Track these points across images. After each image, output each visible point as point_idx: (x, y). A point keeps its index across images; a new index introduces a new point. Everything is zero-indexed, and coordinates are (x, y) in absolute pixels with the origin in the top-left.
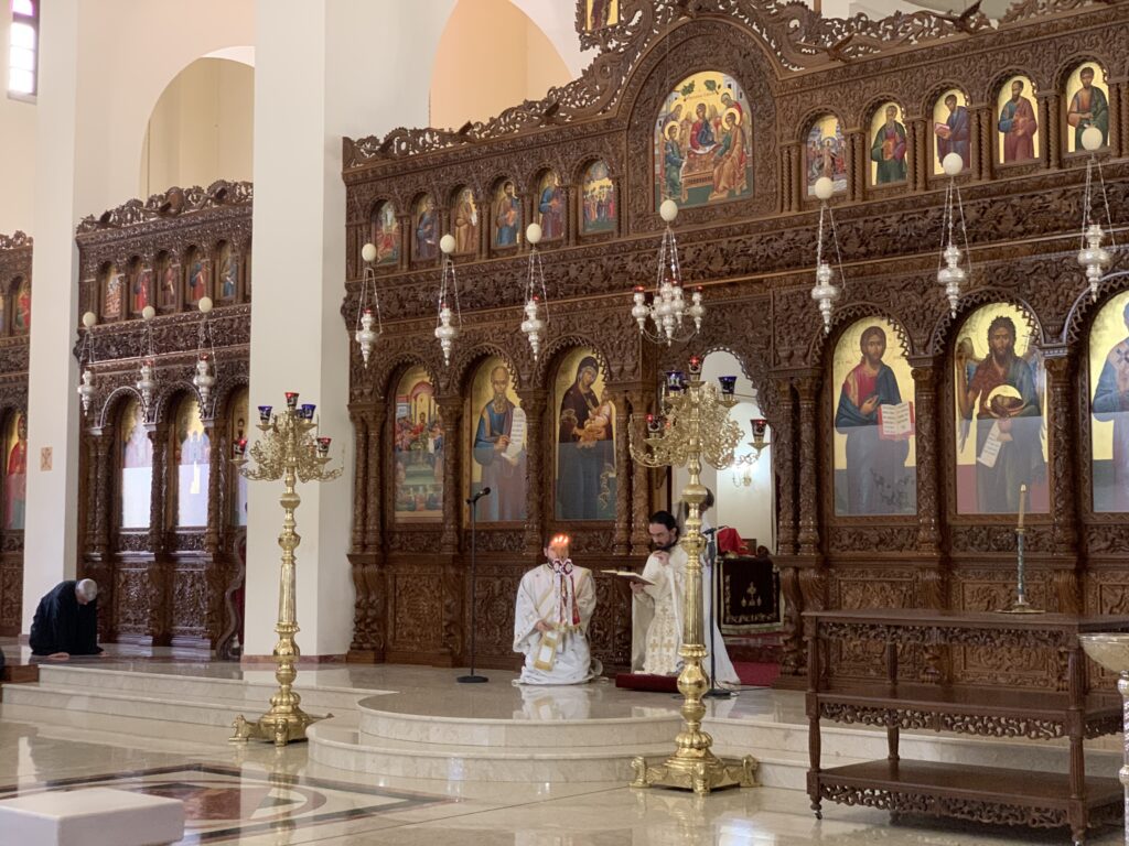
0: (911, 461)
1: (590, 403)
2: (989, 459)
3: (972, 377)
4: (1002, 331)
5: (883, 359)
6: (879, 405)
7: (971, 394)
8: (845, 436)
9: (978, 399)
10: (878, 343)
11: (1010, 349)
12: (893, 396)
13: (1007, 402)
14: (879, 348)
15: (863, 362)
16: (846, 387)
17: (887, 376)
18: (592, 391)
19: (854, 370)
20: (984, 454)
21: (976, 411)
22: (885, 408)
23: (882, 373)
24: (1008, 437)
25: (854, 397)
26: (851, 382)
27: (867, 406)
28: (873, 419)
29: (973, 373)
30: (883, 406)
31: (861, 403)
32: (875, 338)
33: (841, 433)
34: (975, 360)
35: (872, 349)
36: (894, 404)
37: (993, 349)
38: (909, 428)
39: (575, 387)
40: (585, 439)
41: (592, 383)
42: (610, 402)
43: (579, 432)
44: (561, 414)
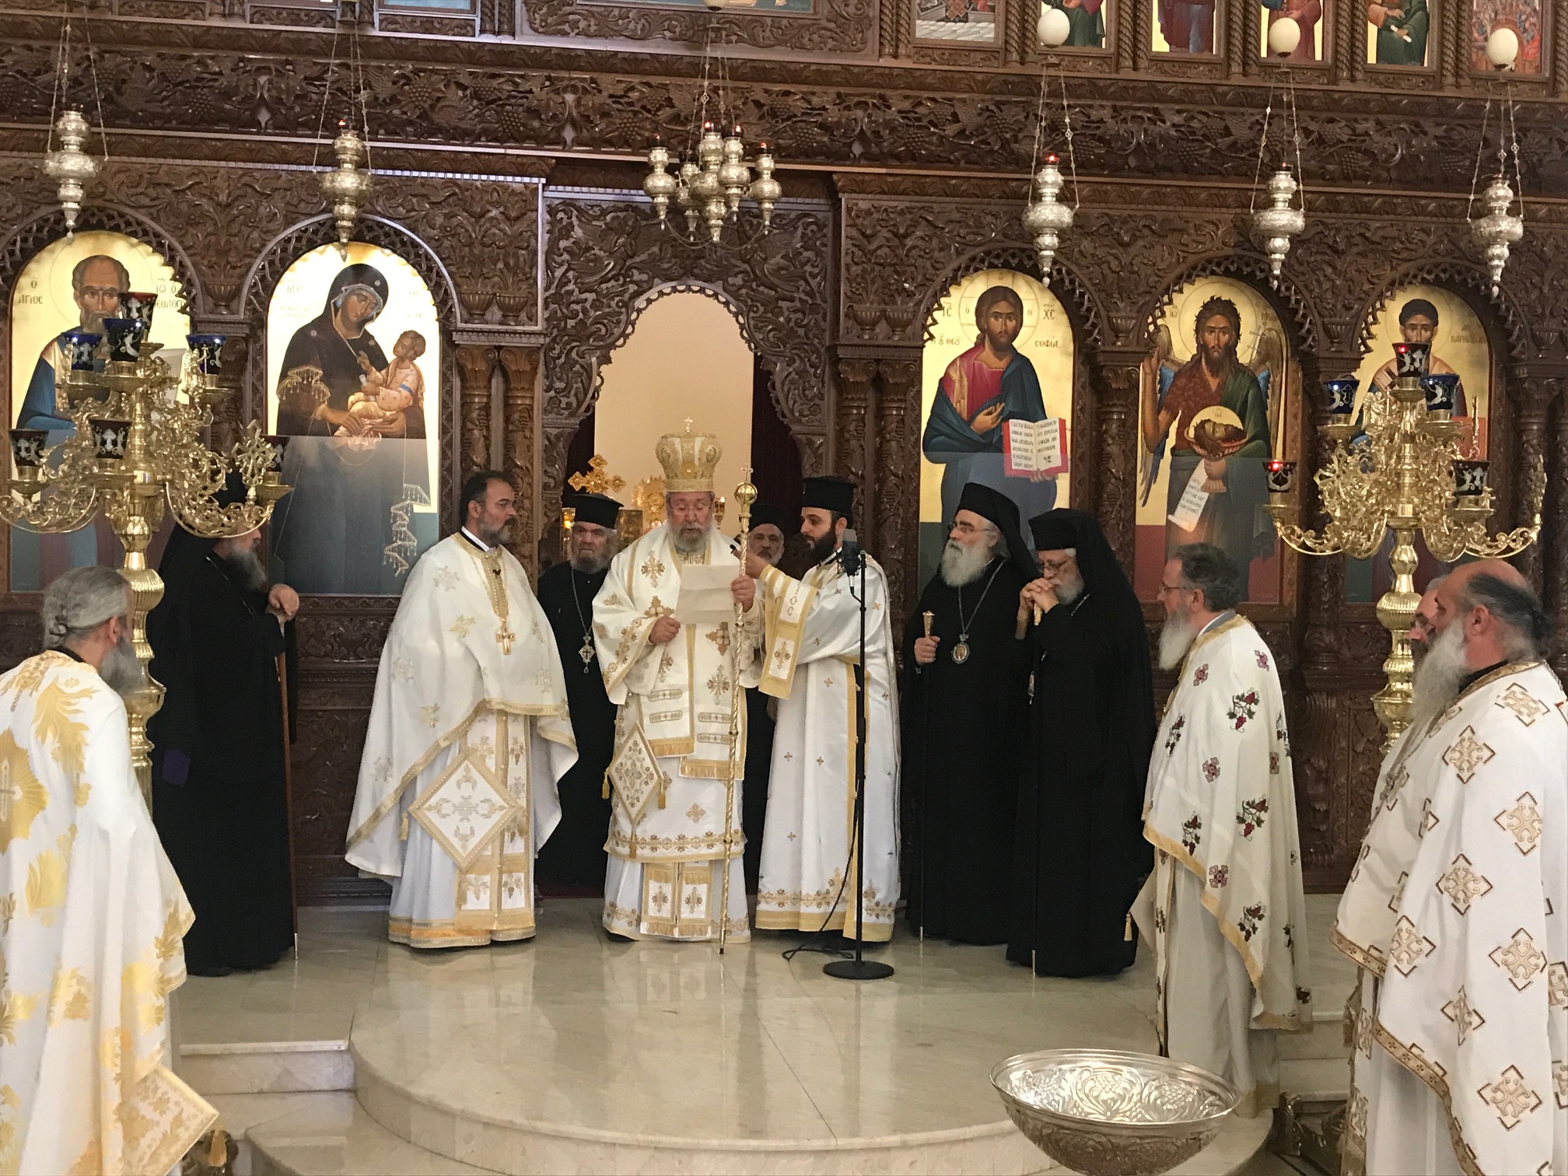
1: (364, 360)
2: (1185, 517)
3: (1166, 389)
5: (1015, 344)
6: (1006, 419)
7: (1163, 416)
8: (941, 468)
9: (1175, 424)
10: (1009, 316)
15: (979, 344)
16: (945, 383)
18: (368, 337)
19: (962, 356)
21: (1171, 442)
22: (1016, 426)
23: (1013, 367)
24: (1219, 486)
25: (960, 403)
26: (955, 376)
27: (984, 420)
29: (1169, 382)
30: (1012, 421)
31: (973, 414)
32: (1002, 307)
34: (1173, 362)
35: (997, 325)
36: (1034, 421)
38: (1057, 462)
39: (322, 322)
40: (351, 433)
41: (371, 319)
42: (418, 361)
43: (333, 417)
44: (284, 375)
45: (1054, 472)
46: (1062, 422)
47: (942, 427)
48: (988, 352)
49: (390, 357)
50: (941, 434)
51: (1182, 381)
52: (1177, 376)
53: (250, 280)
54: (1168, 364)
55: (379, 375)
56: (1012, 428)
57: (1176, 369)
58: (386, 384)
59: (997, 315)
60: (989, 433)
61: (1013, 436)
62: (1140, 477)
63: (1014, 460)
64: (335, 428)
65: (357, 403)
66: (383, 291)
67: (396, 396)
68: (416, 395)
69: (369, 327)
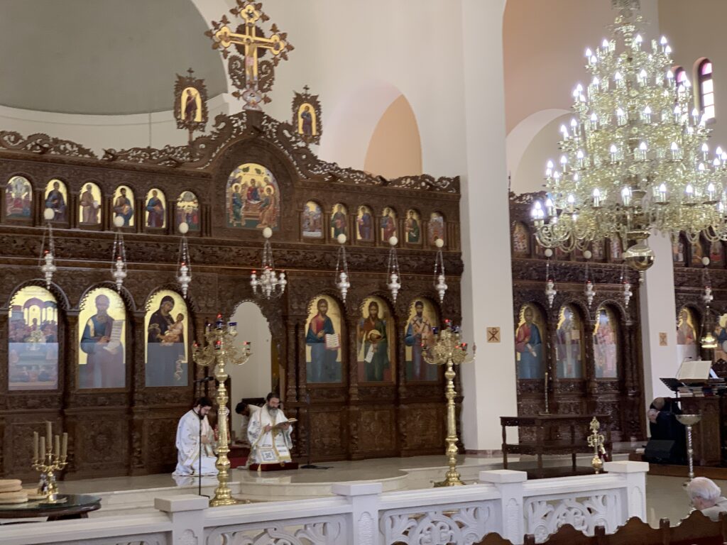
0: (339, 359)
2: (369, 359)
3: (362, 325)
4: (373, 307)
5: (327, 314)
6: (325, 334)
7: (362, 332)
8: (311, 347)
9: (365, 335)
10: (325, 307)
11: (376, 315)
12: (331, 331)
13: (375, 337)
14: (325, 309)
15: (318, 314)
16: (311, 324)
17: (328, 321)
19: (315, 317)
20: (367, 357)
23: (326, 320)
25: (314, 330)
28: (323, 340)
29: (363, 323)
30: (327, 334)
33: (309, 345)
35: (322, 309)
36: (332, 334)
37: (371, 315)
47: (310, 336)
51: (366, 323)
57: (364, 320)
59: (322, 306)
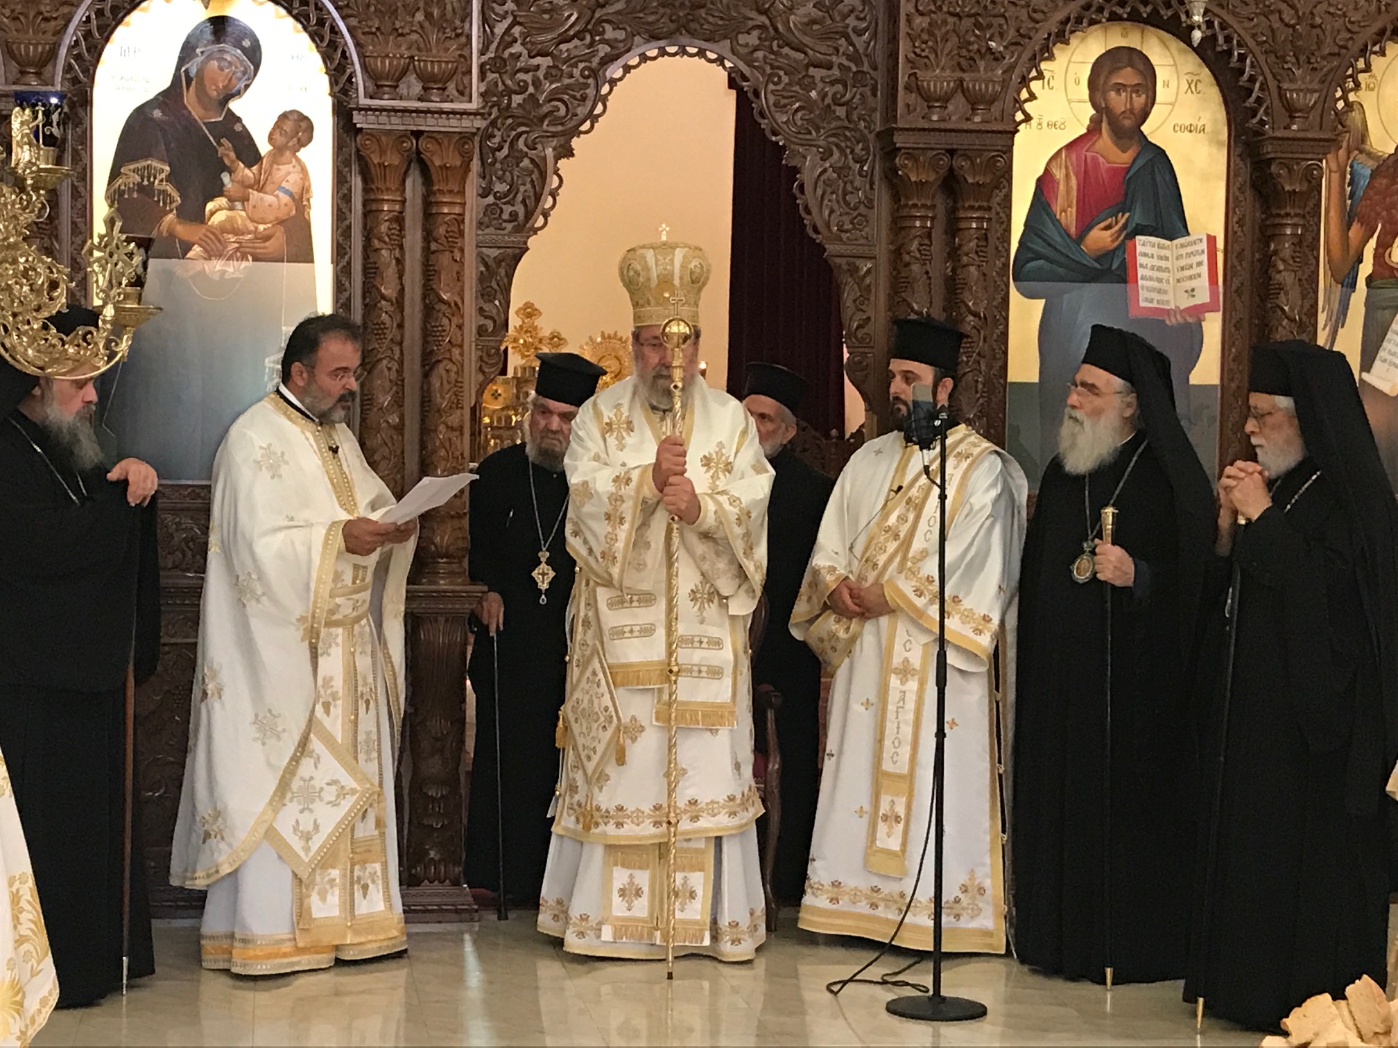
0: (1208, 371)
1: (227, 151)
2: (1390, 378)
3: (1360, 193)
5: (1145, 128)
6: (1132, 236)
7: (1355, 231)
8: (1040, 304)
9: (1372, 243)
10: (1136, 89)
12: (1167, 219)
14: (1139, 100)
15: (1094, 128)
16: (1044, 184)
18: (234, 119)
19: (1070, 146)
20: (1378, 365)
21: (1366, 268)
22: (1145, 245)
23: (1140, 163)
25: (1066, 213)
26: (1059, 174)
27: (1100, 238)
28: (1113, 270)
29: (1364, 182)
30: (1140, 239)
31: (1085, 228)
32: (1127, 76)
33: (1027, 295)
34: (1369, 154)
35: (1119, 102)
36: (1171, 239)
38: (1203, 297)
39: (170, 98)
40: (209, 255)
41: (238, 94)
42: (303, 154)
43: (183, 231)
44: (115, 174)
45: (1199, 311)
46: (1211, 240)
47: (1039, 246)
48: (1105, 141)
49: (264, 147)
50: (1039, 256)
51: (1382, 182)
52: (1375, 174)
53: (68, 39)
54: (1362, 157)
55: (249, 173)
56: (1139, 249)
57: (1372, 164)
58: (259, 186)
59: (1119, 88)
60: (1106, 256)
61: (1141, 260)
62: (1322, 318)
63: (1143, 294)
64: (187, 247)
65: (218, 212)
66: (254, 54)
67: (272, 202)
68: (301, 200)
69: (235, 106)
